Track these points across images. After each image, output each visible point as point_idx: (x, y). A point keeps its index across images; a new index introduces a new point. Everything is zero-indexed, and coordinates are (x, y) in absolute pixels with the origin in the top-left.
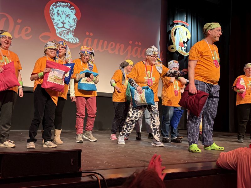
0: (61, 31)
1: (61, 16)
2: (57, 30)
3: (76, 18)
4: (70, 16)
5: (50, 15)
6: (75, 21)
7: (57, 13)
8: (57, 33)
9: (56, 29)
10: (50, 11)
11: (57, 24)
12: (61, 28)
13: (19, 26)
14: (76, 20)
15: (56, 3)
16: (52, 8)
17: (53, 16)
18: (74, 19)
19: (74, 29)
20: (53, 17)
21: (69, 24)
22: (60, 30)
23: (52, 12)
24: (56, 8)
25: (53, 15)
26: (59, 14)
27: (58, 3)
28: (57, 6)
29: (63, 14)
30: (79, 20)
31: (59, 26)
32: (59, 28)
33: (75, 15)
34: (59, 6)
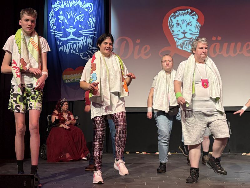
0: (182, 42)
1: (181, 26)
2: (178, 42)
3: (198, 23)
4: (191, 23)
5: (169, 27)
6: (197, 27)
7: (177, 23)
8: (178, 46)
9: (176, 41)
10: (169, 24)
11: (177, 36)
12: (182, 39)
13: (138, 46)
14: (199, 26)
15: (174, 13)
16: (171, 20)
17: (172, 28)
18: (196, 25)
19: (197, 37)
20: (172, 30)
21: (191, 32)
22: (180, 42)
23: (170, 24)
24: (174, 18)
25: (172, 26)
26: (178, 24)
27: (177, 13)
28: (176, 16)
29: (183, 23)
30: (202, 25)
31: (179, 37)
32: (179, 39)
33: (197, 20)
34: (178, 16)
